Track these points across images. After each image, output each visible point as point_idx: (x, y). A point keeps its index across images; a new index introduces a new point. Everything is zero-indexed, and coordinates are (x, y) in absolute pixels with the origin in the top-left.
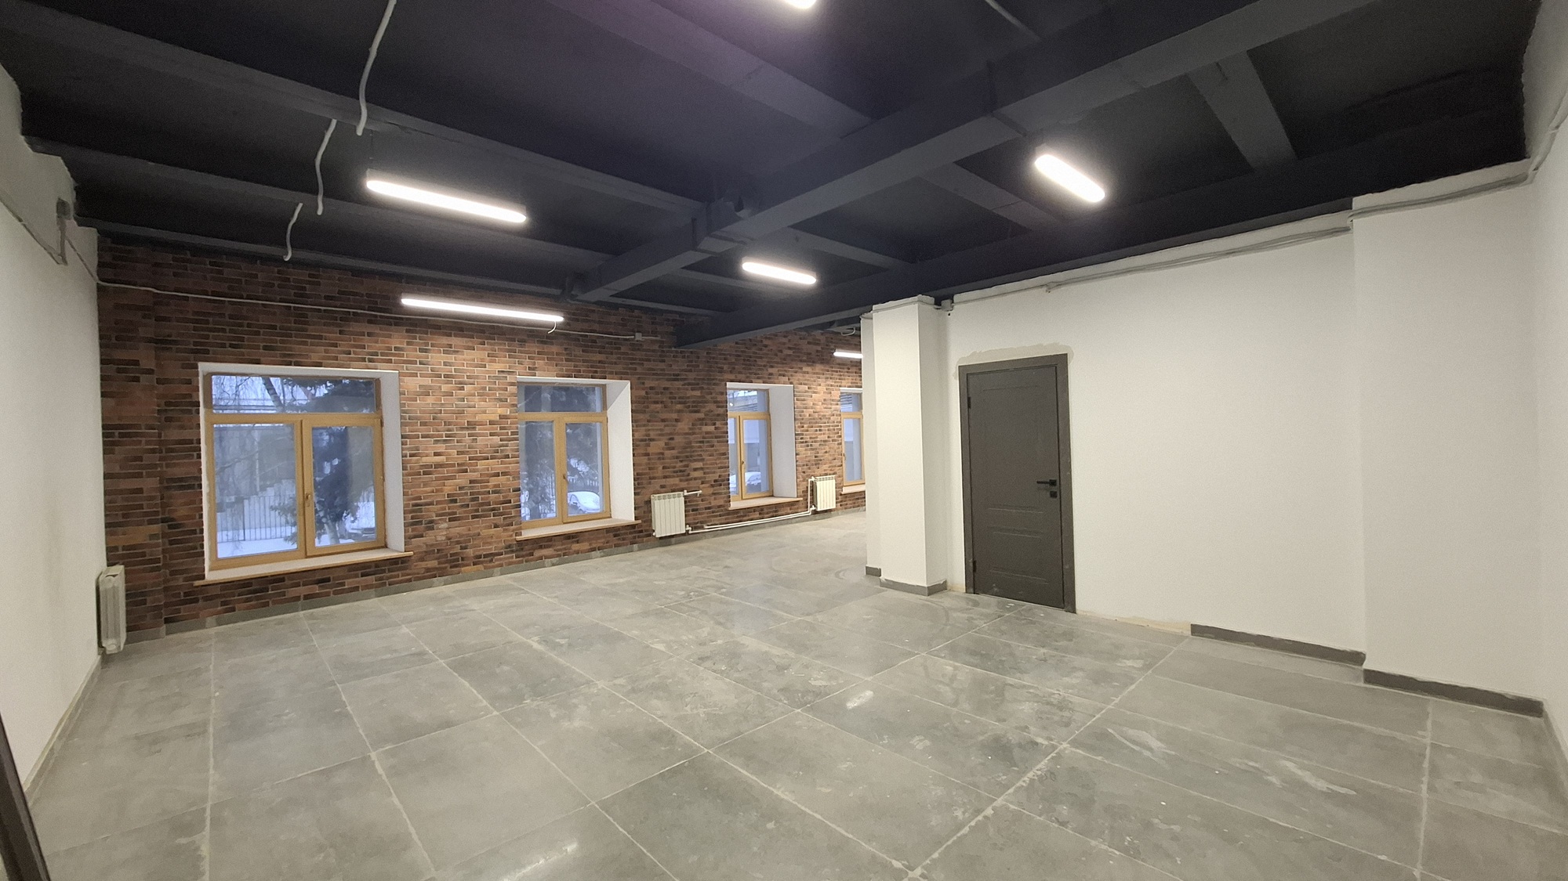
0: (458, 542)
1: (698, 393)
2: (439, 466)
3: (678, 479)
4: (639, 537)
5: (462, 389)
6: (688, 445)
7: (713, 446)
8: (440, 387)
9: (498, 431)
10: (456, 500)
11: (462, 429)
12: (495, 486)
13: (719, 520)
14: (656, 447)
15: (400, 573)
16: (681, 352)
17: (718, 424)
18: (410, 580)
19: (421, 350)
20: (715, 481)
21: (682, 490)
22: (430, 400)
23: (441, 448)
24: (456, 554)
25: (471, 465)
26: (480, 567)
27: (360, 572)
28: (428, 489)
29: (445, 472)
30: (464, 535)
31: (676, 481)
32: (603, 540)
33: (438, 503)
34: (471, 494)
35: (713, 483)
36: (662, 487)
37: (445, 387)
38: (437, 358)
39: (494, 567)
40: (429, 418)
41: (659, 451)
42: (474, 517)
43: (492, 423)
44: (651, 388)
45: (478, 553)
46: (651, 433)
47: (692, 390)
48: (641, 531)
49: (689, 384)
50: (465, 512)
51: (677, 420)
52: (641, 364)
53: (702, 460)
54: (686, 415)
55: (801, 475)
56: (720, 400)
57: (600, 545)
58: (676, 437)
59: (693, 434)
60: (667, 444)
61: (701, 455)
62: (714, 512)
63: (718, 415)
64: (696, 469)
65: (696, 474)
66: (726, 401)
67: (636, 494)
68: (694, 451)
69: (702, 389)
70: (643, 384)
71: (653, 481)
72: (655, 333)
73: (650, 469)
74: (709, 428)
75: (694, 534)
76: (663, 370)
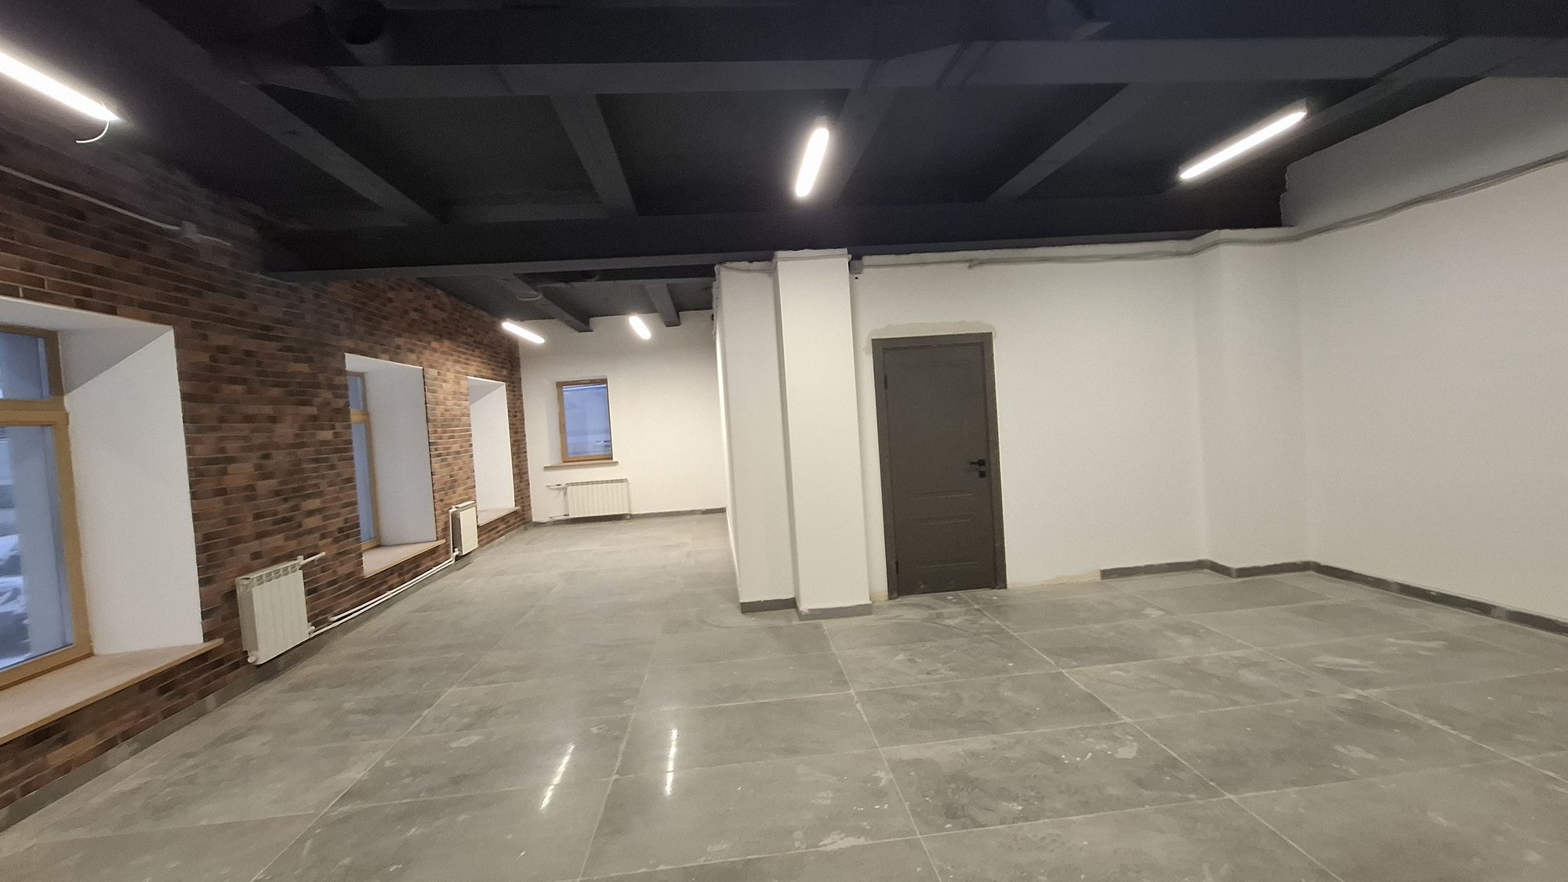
1: (304, 368)
3: (281, 536)
4: (217, 676)
6: (296, 469)
7: (332, 467)
13: (351, 599)
14: (240, 473)
16: (273, 285)
17: (338, 425)
20: (341, 530)
21: (291, 556)
31: (278, 540)
32: (133, 713)
35: (336, 536)
36: (256, 556)
41: (244, 483)
44: (223, 349)
47: (296, 360)
48: (220, 663)
49: (290, 349)
51: (273, 420)
52: (199, 294)
53: (320, 494)
54: (289, 409)
55: (439, 505)
56: (339, 384)
57: (129, 725)
58: (273, 452)
59: (302, 445)
60: (259, 467)
61: (316, 485)
62: (341, 588)
63: (337, 411)
64: (311, 513)
65: (312, 522)
66: (346, 387)
67: (203, 582)
68: (307, 478)
69: (310, 360)
70: (204, 337)
71: (237, 547)
72: (219, 232)
73: (231, 522)
74: (327, 435)
75: (321, 637)
76: (242, 313)
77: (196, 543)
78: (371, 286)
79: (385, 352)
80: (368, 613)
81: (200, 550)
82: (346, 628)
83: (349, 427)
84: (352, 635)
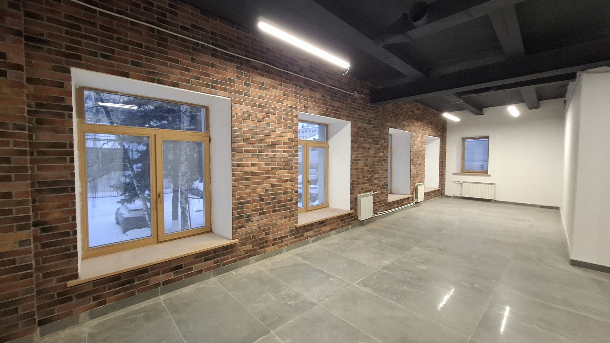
0: (264, 230)
1: (378, 133)
2: (254, 173)
3: (368, 184)
4: (352, 221)
5: (269, 117)
6: (373, 165)
7: (382, 165)
8: (256, 114)
9: (288, 149)
10: (264, 199)
11: (268, 147)
12: (286, 189)
13: (384, 208)
14: (361, 164)
15: (229, 256)
16: (372, 107)
17: (385, 151)
18: (235, 261)
19: (246, 84)
20: (383, 186)
21: (370, 191)
22: (250, 123)
23: (256, 160)
24: (263, 239)
25: (273, 173)
26: (276, 246)
27: (203, 258)
28: (248, 191)
29: (257, 178)
30: (267, 225)
31: (367, 185)
32: (336, 224)
33: (254, 201)
34: (273, 194)
35: (382, 187)
36: (362, 189)
37: (260, 115)
38: (254, 91)
39: (283, 246)
40: (248, 137)
41: (362, 167)
42: (274, 211)
43: (285, 143)
44: (359, 127)
45: (275, 237)
46: (359, 156)
47: (376, 130)
48: (352, 217)
49: (374, 127)
50: (269, 208)
51: (369, 149)
52: (356, 112)
53: (378, 173)
54: (373, 146)
55: (412, 182)
56: (386, 138)
57: (335, 227)
58: (369, 159)
59: (375, 157)
60: (365, 163)
61: (378, 170)
62: (381, 204)
63: (385, 147)
64: (376, 179)
65: (376, 181)
66: (388, 139)
67: (351, 194)
68: (375, 168)
69: (379, 130)
70: (356, 124)
71: (359, 185)
72: (362, 93)
73: (358, 178)
74: (382, 154)
75: (375, 218)
76: (365, 117)
77: (351, 182)
78: (398, 104)
79: (400, 127)
80: (387, 214)
81: (351, 184)
82: (381, 217)
83: (387, 152)
84: (383, 220)
